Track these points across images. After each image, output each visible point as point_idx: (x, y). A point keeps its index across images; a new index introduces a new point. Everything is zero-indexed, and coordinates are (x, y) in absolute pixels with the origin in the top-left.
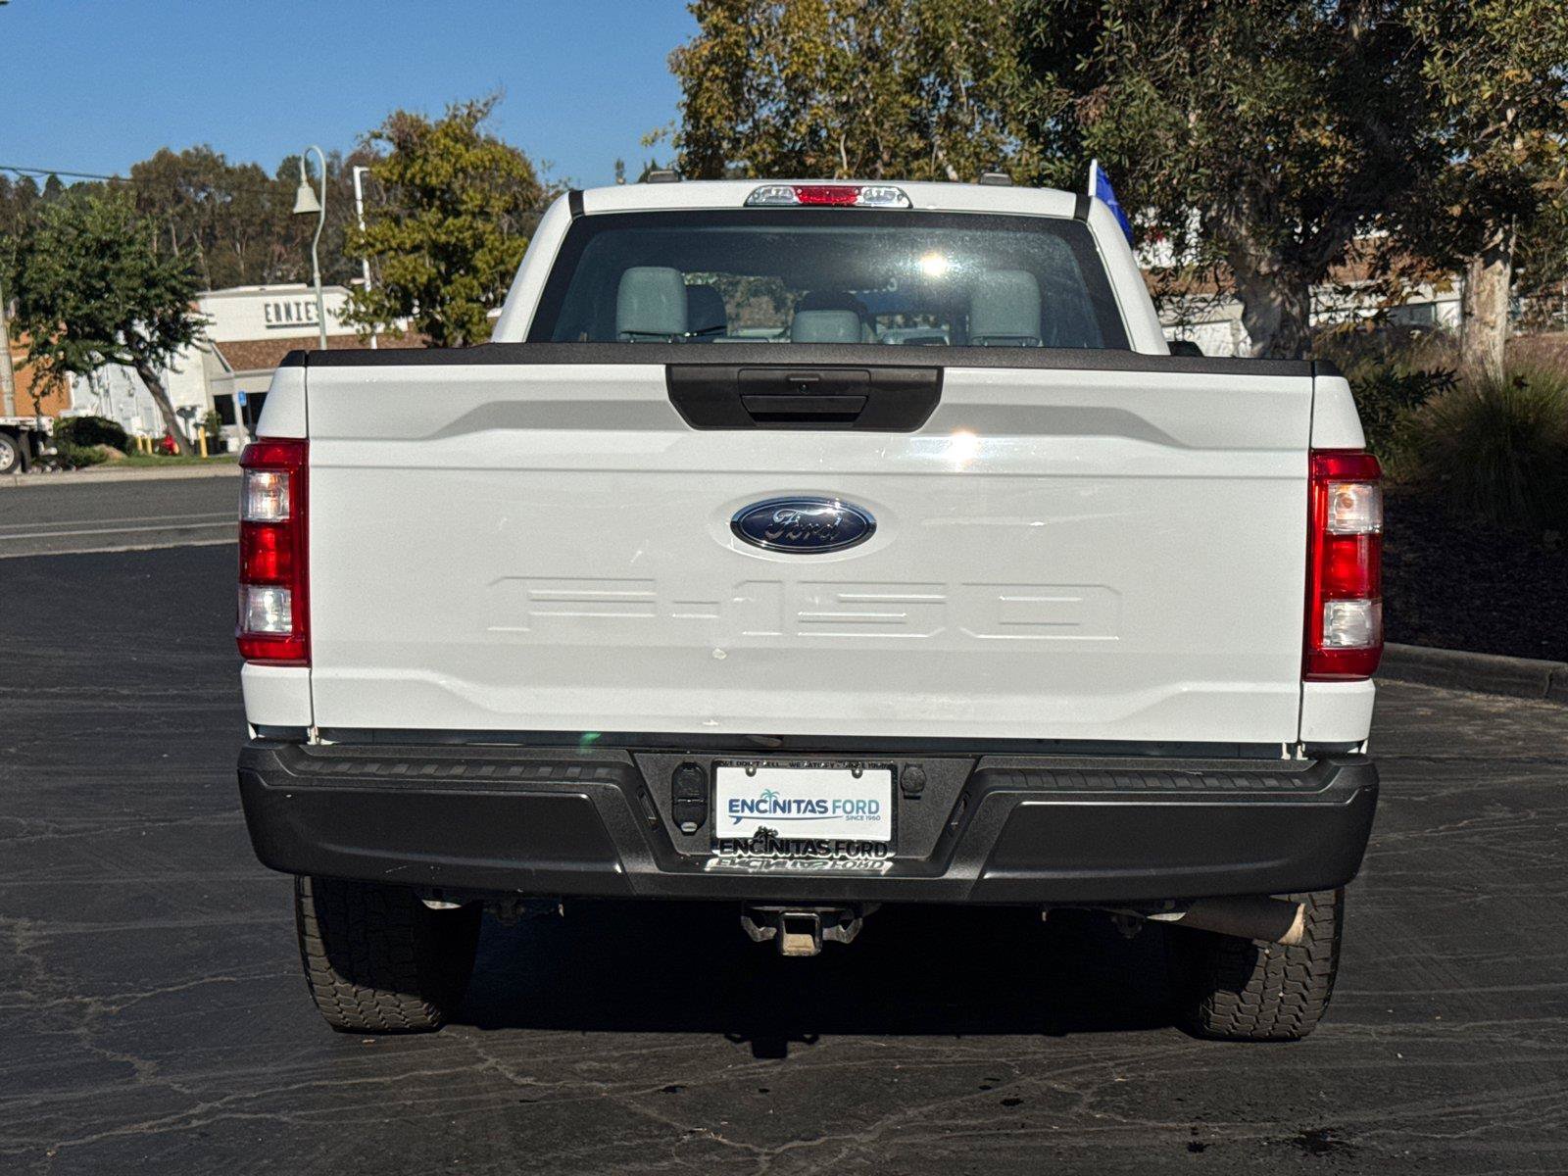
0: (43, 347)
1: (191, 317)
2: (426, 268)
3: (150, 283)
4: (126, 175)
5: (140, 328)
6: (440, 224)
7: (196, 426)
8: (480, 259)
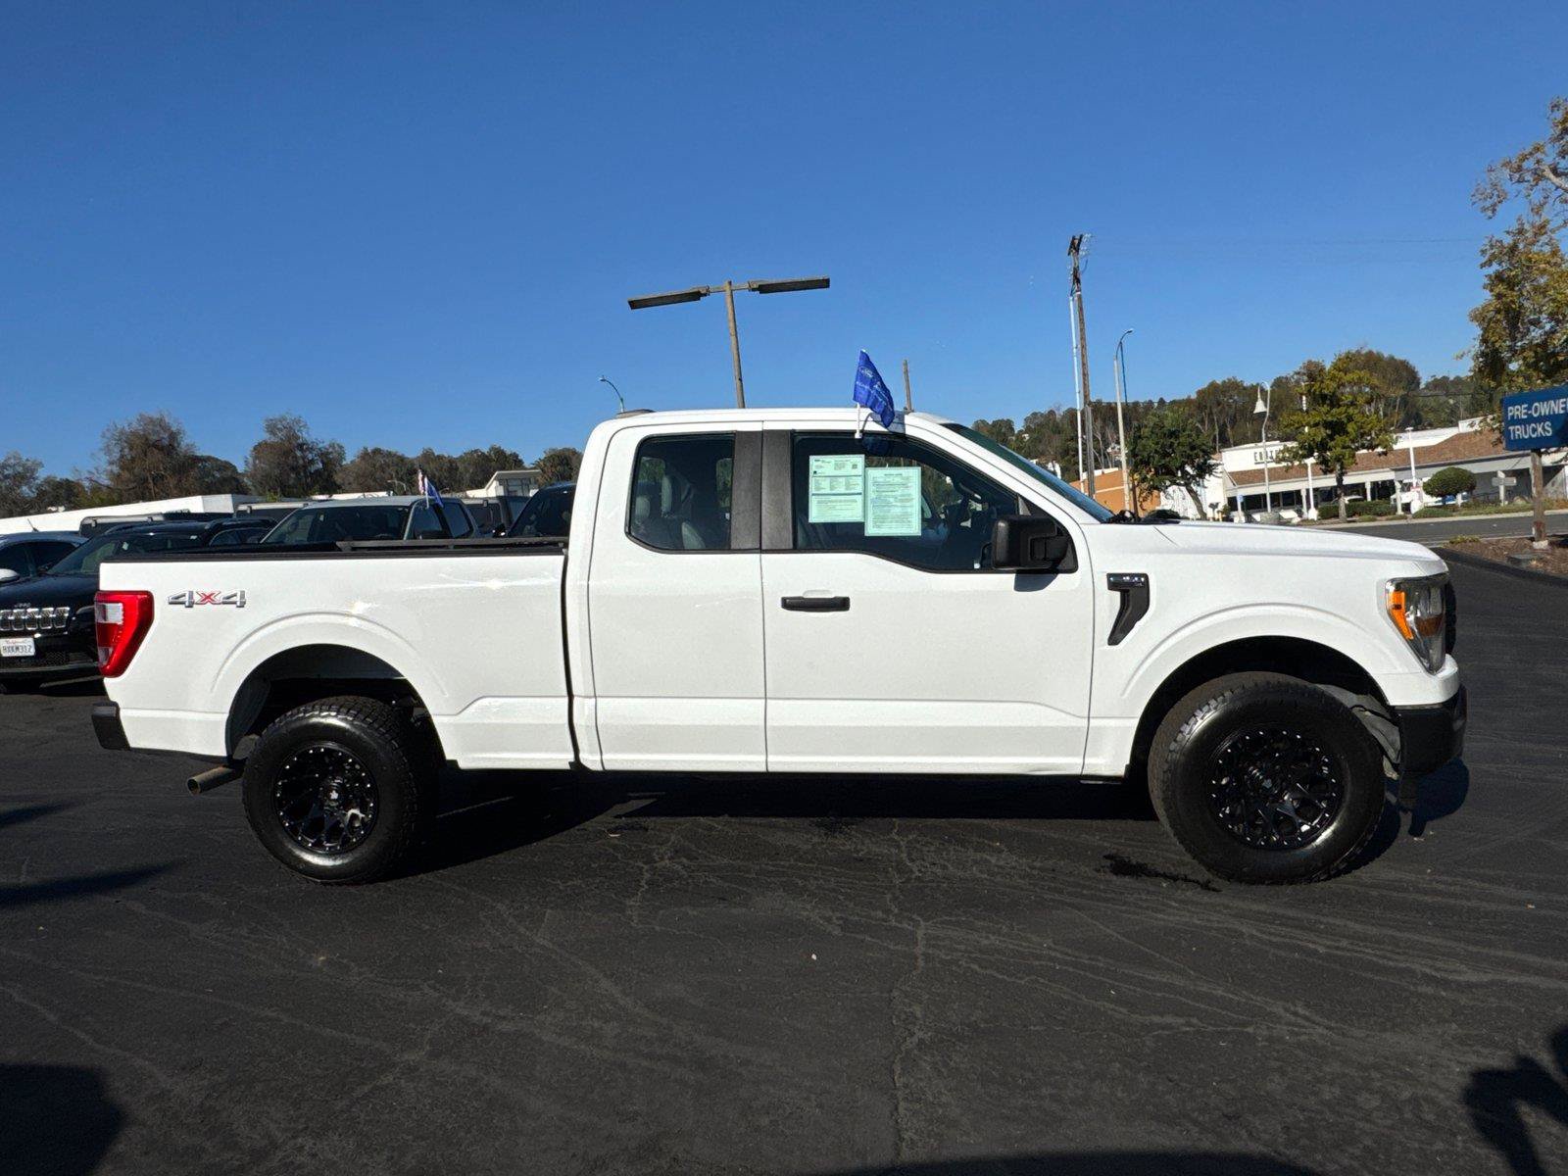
0: (1144, 480)
1: (1212, 462)
2: (1322, 433)
3: (1193, 448)
4: (1194, 396)
5: (1188, 469)
6: (1328, 412)
7: (1218, 512)
8: (1350, 428)
